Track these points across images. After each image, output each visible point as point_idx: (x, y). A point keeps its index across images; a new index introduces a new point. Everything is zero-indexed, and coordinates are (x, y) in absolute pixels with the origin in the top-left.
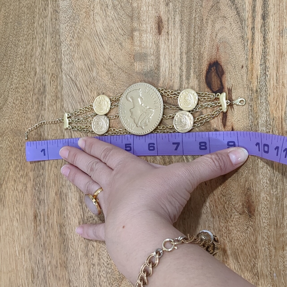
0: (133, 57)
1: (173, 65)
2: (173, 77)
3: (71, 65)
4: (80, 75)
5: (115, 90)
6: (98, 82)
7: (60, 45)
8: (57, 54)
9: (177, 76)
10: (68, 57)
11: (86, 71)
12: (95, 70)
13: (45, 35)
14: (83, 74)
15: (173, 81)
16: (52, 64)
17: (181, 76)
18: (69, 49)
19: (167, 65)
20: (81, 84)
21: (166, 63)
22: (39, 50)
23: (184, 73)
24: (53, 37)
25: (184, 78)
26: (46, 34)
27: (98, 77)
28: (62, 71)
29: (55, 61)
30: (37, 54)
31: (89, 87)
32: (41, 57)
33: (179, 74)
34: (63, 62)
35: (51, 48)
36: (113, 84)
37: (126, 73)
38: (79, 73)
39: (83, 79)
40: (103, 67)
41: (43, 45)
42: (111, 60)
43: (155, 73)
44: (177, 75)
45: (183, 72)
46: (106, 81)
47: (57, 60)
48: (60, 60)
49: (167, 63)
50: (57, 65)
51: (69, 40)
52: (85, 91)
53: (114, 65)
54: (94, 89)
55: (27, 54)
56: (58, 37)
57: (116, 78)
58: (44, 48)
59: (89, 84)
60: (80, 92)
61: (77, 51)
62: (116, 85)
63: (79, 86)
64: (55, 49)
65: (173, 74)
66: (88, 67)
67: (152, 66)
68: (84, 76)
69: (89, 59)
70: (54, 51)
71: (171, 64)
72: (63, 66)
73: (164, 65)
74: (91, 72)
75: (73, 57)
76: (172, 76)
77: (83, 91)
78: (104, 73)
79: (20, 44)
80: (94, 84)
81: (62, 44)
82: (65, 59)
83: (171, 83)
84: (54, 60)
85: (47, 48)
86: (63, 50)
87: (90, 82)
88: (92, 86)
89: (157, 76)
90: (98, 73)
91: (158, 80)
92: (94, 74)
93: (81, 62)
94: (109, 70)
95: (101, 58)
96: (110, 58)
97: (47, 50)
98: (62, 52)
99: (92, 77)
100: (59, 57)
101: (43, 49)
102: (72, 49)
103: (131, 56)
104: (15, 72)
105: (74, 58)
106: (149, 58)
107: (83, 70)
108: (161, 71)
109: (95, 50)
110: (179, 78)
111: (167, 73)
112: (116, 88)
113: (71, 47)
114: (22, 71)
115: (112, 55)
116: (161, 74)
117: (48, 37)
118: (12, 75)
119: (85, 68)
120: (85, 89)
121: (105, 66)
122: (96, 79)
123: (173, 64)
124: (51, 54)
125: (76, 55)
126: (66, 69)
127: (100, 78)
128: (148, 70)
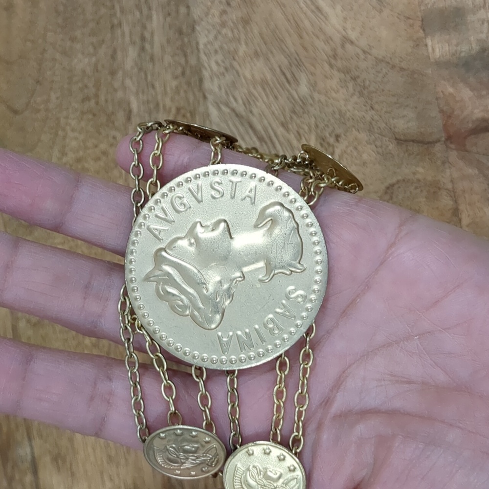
0: (419, 23)
3: (229, 78)
4: (260, 100)
5: (374, 123)
6: (318, 109)
7: (193, 29)
8: (185, 56)
10: (220, 57)
11: (278, 85)
12: (303, 79)
13: (145, 11)
14: (271, 97)
16: (174, 83)
18: (220, 37)
20: (265, 122)
22: (132, 53)
24: (169, 14)
26: (150, 9)
27: (316, 96)
28: (205, 97)
29: (183, 73)
30: (129, 64)
31: (290, 126)
32: (140, 69)
34: (206, 74)
35: (168, 41)
36: (365, 106)
37: (402, 69)
38: (256, 94)
39: (269, 107)
40: (327, 67)
41: (143, 39)
42: (352, 42)
46: (342, 103)
47: (188, 72)
48: (198, 71)
50: (189, 84)
51: (217, 13)
52: (281, 139)
53: (362, 56)
54: (306, 128)
55: (100, 68)
56: (183, 10)
57: (372, 89)
58: (147, 46)
59: (291, 118)
60: (266, 143)
61: (243, 37)
62: (376, 107)
63: (259, 127)
64: (179, 43)
66: (284, 74)
67: (483, 36)
69: (283, 51)
70: (177, 48)
72: (207, 84)
74: (292, 84)
75: (232, 55)
77: (274, 139)
78: (334, 83)
79: (78, 46)
80: (306, 116)
81: (198, 28)
82: (211, 65)
84: (179, 71)
85: (157, 45)
86: (202, 40)
87: (294, 112)
88: (298, 121)
90: (313, 86)
92: (304, 89)
93: (260, 64)
94: (346, 71)
95: (320, 44)
96: (346, 40)
97: (157, 50)
98: (201, 46)
99: (296, 96)
100: (193, 61)
101: (143, 49)
102: (230, 34)
103: (411, 21)
104: (70, 121)
105: (237, 58)
106: (470, 18)
107: (268, 84)
109: (298, 26)
112: (376, 117)
113: (224, 31)
114: (90, 116)
115: (353, 29)
117: (155, 17)
118: (64, 130)
119: (274, 79)
120: (279, 133)
121: (333, 61)
122: (311, 101)
124: (168, 59)
125: (242, 49)
126: (216, 90)
127: (323, 98)
128: (473, 52)
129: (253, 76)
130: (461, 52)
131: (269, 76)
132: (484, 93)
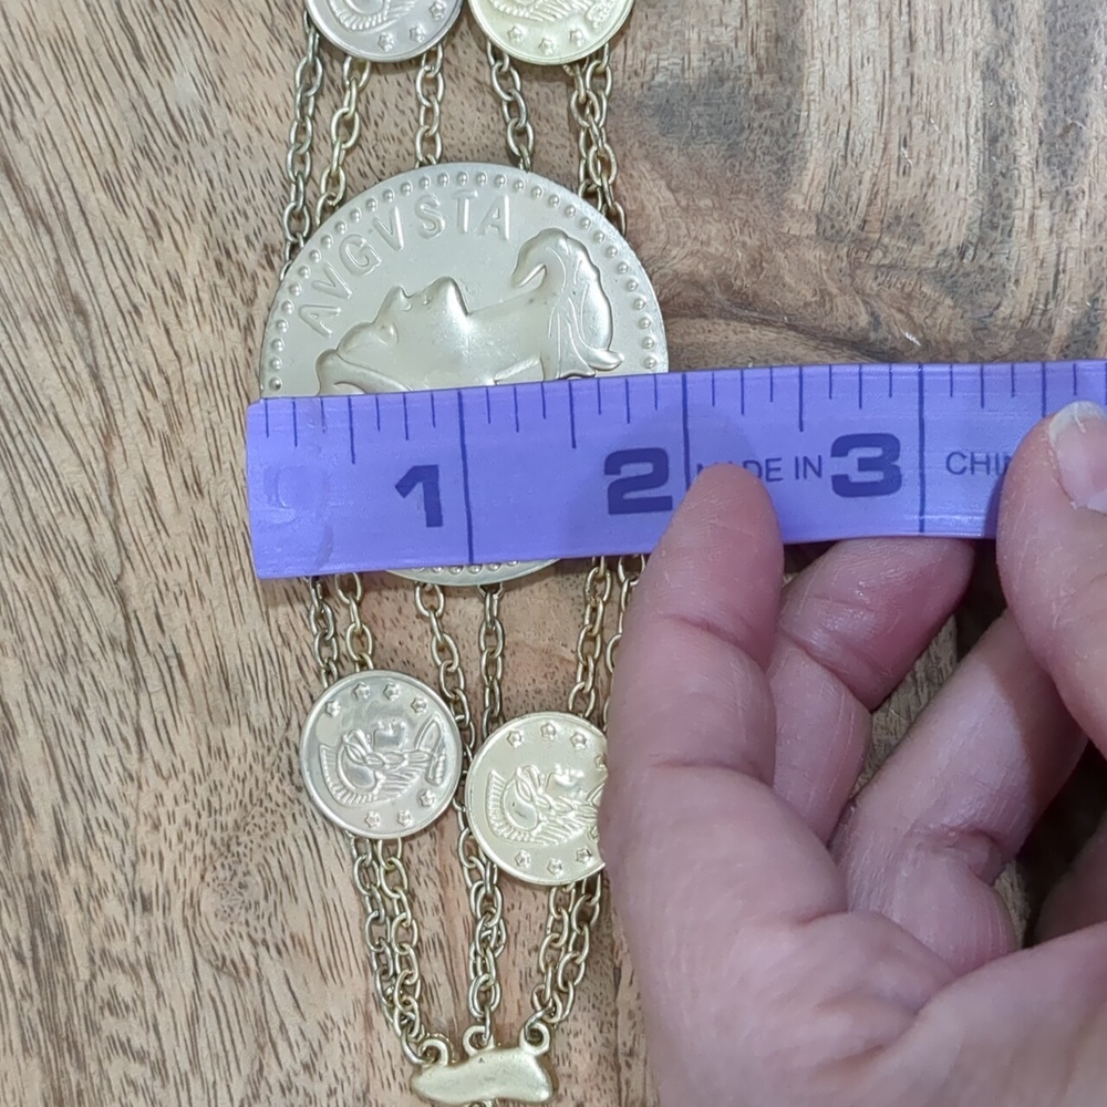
1: (921, 46)
2: (919, 141)
4: (45, 94)
6: (220, 156)
9: (958, 131)
11: (105, 60)
12: (186, 54)
14: (78, 88)
15: (918, 173)
17: (995, 137)
19: (871, 37)
20: (56, 167)
21: (861, 20)
23: (1027, 112)
25: (1025, 149)
27: (218, 115)
31: (130, 193)
33: (975, 114)
38: (35, 75)
39: (71, 123)
40: (261, 34)
43: (760, 103)
44: (963, 129)
45: (1011, 101)
49: (872, 21)
52: (98, 225)
54: (179, 209)
59: (137, 168)
60: (49, 231)
63: (33, 179)
65: (917, 121)
67: (726, 36)
68: (82, 98)
71: (901, 33)
73: (844, 42)
74: (150, 64)
76: (917, 130)
77: (77, 222)
80: (180, 170)
83: (904, 191)
87: (146, 153)
88: (157, 183)
89: (768, 131)
90: (214, 83)
91: (785, 162)
92: (184, 88)
99: (158, 108)
107: (75, 50)
108: (812, 84)
110: (974, 152)
111: (868, 106)
116: (815, 114)
119: (97, 41)
120: (91, 206)
121: (281, 22)
122: (201, 128)
123: (920, 33)
127: (239, 127)
128: (691, 78)
129: (31, 17)
130: (657, 69)
131: (81, 27)
132: (705, 202)
